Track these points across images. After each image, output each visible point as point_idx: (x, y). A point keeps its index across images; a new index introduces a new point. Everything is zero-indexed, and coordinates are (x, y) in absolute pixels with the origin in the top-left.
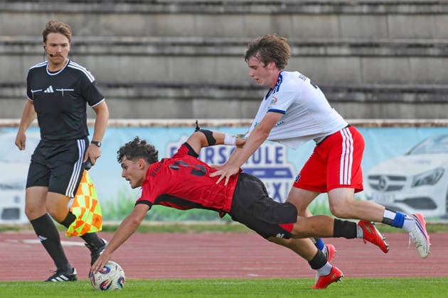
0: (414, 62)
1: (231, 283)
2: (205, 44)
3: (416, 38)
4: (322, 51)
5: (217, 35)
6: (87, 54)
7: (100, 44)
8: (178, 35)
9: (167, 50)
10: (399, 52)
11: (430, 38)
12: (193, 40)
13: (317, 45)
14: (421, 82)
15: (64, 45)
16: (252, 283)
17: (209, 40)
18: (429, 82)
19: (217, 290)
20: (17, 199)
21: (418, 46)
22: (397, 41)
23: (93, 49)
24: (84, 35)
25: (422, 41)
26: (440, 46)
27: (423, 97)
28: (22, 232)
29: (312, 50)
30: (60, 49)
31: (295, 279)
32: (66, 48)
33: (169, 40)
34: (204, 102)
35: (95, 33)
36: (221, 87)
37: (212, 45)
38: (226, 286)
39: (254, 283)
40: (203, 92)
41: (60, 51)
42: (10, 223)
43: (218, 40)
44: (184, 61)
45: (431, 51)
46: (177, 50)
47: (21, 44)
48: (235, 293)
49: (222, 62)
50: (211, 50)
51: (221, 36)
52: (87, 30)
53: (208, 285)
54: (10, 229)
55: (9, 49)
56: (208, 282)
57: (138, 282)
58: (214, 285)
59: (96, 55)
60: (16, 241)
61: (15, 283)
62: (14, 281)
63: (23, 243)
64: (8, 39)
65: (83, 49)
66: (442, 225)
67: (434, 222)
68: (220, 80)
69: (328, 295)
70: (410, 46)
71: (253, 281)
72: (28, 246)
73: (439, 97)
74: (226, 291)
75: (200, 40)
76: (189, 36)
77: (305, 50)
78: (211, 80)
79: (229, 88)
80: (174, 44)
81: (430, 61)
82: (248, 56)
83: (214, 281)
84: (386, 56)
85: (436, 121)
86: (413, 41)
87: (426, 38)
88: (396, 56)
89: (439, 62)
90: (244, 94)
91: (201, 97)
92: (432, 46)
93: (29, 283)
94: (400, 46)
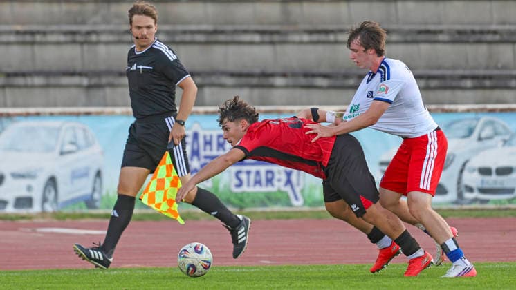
0: (424, 48)
1: (244, 270)
2: (215, 32)
3: (426, 24)
4: (332, 37)
5: (227, 23)
6: (97, 43)
7: (111, 32)
8: (189, 23)
9: (178, 38)
10: (409, 38)
11: (440, 23)
12: (204, 27)
13: (327, 32)
14: (432, 68)
15: (149, 27)
16: (264, 270)
17: (220, 28)
18: (439, 68)
19: (230, 277)
20: (29, 188)
21: (428, 32)
22: (407, 27)
23: (104, 38)
24: (95, 23)
25: (432, 27)
26: (449, 32)
27: (433, 83)
28: (35, 221)
29: (323, 37)
30: (145, 31)
31: (308, 265)
32: (151, 30)
33: (180, 28)
34: (215, 90)
35: (106, 21)
36: (232, 75)
37: (222, 32)
38: (239, 272)
39: (267, 270)
40: (214, 79)
41: (145, 33)
42: (23, 211)
43: (229, 28)
44: (196, 48)
45: (441, 37)
46: (188, 38)
47: (32, 33)
48: (248, 280)
49: (232, 49)
50: (221, 38)
51: (233, 23)
52: (98, 18)
53: (221, 272)
54: (23, 217)
55: (20, 38)
56: (221, 269)
57: (151, 270)
58: (227, 272)
59: (107, 43)
60: (29, 230)
61: (28, 272)
62: (27, 270)
63: (36, 232)
64: (19, 28)
65: (94, 38)
66: (453, 210)
67: (444, 207)
68: (231, 68)
69: (341, 282)
70: (420, 32)
71: (266, 268)
72: (40, 235)
73: (449, 83)
74: (239, 278)
75: (210, 27)
76: (199, 23)
77: (315, 37)
78: (222, 68)
79: (240, 75)
80: (185, 32)
81: (439, 47)
82: (350, 40)
83: (227, 268)
84: (397, 42)
85: (446, 107)
86: (422, 28)
87: (434, 24)
88: (406, 42)
89: (448, 48)
90: (255, 81)
91: (212, 85)
92: (441, 32)
93: (42, 272)
94: (410, 32)
